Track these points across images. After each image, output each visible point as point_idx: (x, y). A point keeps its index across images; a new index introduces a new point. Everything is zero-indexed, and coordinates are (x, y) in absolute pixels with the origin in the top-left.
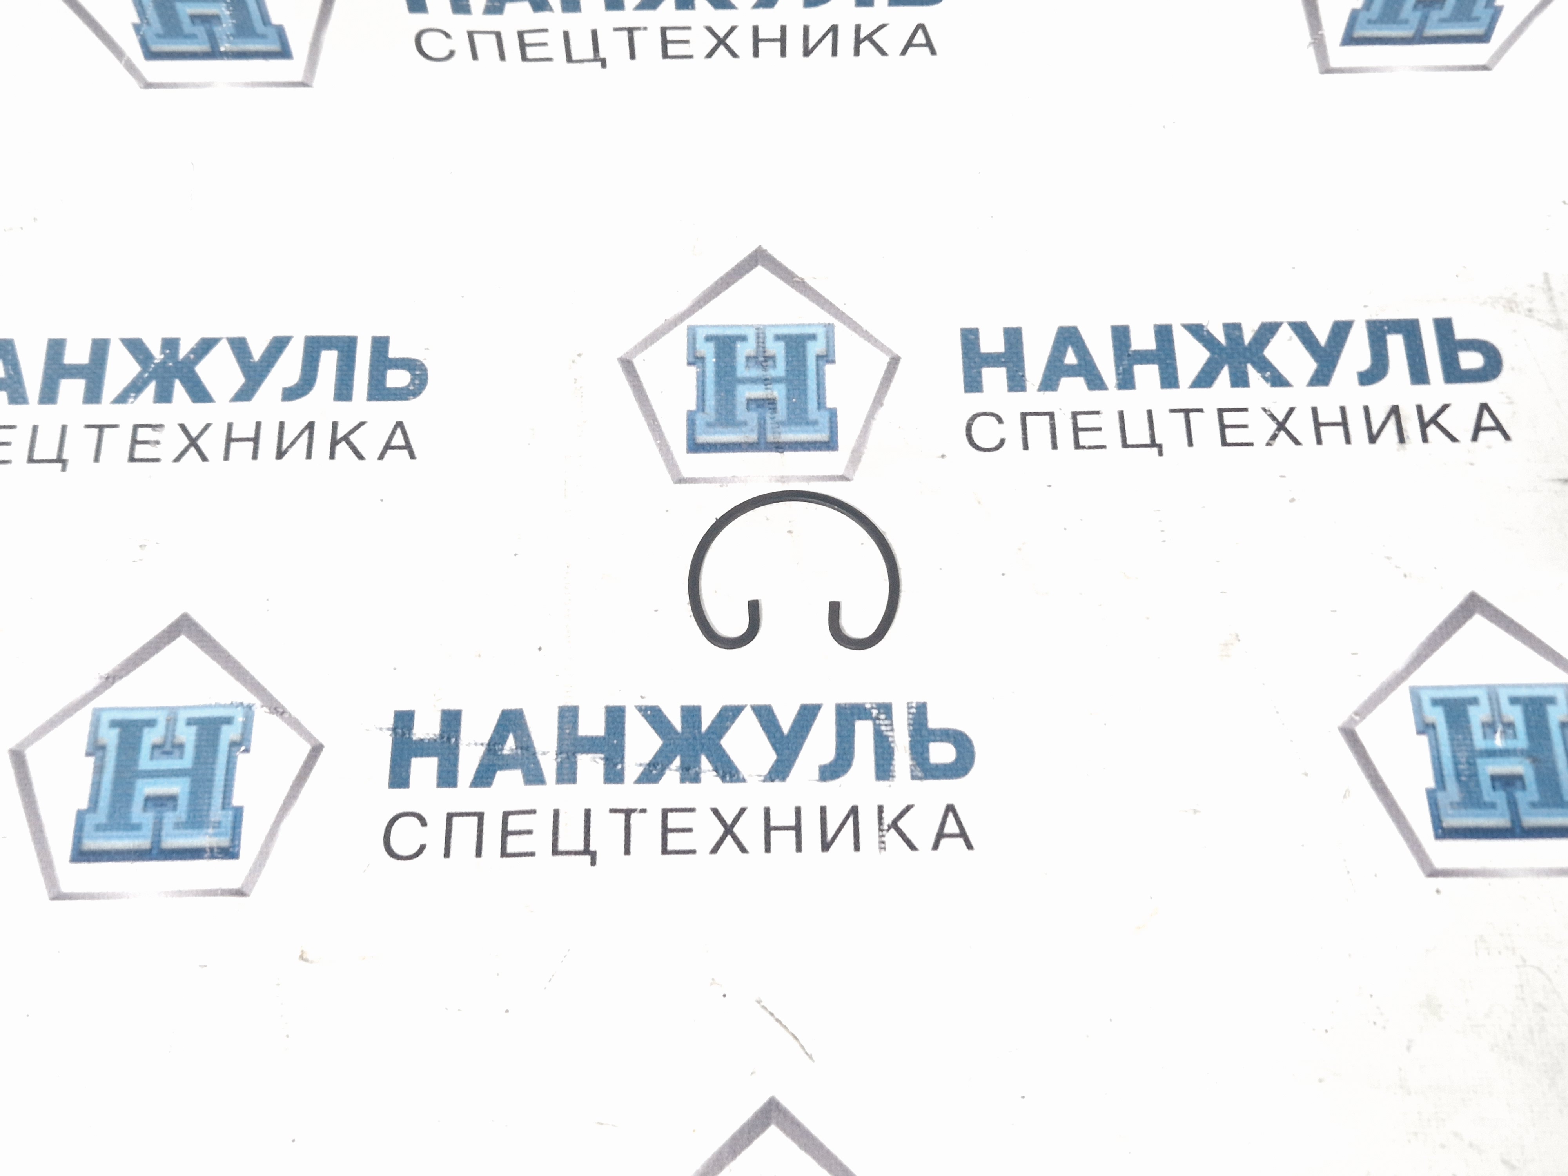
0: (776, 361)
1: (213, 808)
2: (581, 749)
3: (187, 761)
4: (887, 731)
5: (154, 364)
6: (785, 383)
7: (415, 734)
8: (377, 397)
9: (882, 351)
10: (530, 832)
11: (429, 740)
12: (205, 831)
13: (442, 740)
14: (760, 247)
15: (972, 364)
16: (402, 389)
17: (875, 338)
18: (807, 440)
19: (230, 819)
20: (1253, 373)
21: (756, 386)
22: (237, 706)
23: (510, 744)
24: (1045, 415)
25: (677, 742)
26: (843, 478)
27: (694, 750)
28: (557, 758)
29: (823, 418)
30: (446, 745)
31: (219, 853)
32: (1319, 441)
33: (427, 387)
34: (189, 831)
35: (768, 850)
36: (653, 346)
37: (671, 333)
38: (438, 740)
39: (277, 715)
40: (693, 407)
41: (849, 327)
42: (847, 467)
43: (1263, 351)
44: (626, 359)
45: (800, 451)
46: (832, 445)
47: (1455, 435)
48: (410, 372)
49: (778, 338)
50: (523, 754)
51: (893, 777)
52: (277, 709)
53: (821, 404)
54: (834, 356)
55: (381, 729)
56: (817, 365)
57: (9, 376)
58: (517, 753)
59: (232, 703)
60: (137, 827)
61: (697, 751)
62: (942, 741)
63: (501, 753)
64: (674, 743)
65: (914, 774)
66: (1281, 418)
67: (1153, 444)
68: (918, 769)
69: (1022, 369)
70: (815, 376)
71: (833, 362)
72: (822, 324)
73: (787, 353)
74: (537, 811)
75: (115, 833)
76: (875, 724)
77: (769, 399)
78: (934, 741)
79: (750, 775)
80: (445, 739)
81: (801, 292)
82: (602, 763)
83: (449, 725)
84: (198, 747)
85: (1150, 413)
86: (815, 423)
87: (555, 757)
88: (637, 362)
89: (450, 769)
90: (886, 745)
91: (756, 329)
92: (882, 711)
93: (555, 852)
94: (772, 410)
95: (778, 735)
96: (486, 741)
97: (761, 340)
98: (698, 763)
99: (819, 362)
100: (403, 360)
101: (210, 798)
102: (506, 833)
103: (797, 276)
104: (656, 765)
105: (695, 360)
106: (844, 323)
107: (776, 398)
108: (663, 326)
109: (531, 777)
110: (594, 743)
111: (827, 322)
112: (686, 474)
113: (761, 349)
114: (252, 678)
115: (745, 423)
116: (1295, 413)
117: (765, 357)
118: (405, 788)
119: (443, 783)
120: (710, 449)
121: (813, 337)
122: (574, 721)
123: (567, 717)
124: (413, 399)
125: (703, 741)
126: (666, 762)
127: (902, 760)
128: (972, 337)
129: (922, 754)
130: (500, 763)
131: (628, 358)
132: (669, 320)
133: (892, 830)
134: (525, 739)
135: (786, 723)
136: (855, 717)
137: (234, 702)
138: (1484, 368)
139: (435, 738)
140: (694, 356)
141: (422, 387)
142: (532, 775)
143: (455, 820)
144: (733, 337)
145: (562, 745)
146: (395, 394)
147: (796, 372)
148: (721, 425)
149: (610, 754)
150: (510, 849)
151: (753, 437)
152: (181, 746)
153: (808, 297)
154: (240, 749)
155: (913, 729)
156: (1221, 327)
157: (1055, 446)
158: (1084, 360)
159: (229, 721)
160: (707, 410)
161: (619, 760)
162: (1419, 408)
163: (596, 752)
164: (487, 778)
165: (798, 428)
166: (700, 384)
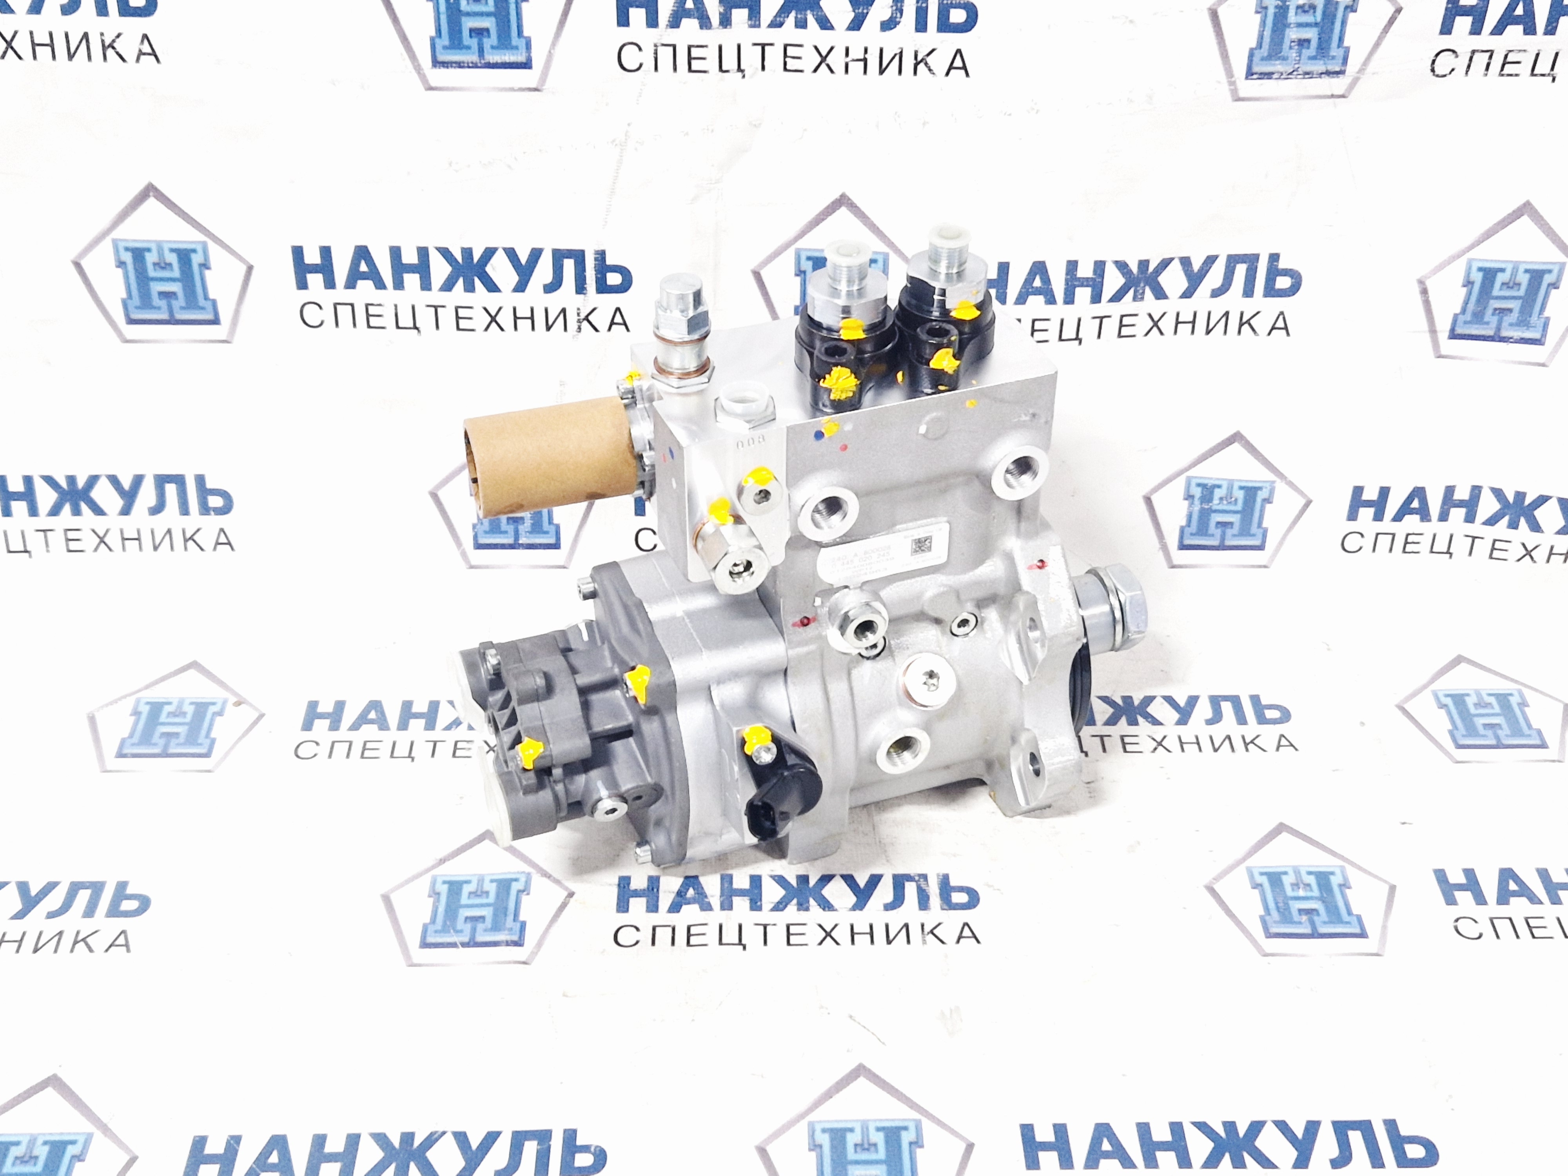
3: (492, 899)
20: (1140, 719)
32: (1183, 750)
47: (1265, 749)
55: (610, 885)
57: (378, 718)
60: (461, 931)
66: (1159, 740)
75: (446, 935)
80: (650, 888)
93: (721, 943)
96: (676, 890)
98: (808, 902)
102: (689, 935)
116: (1166, 738)
127: (935, 900)
133: (931, 935)
134: (700, 889)
138: (1280, 718)
143: (658, 929)
150: (692, 943)
155: (942, 886)
159: (516, 880)
161: (758, 900)
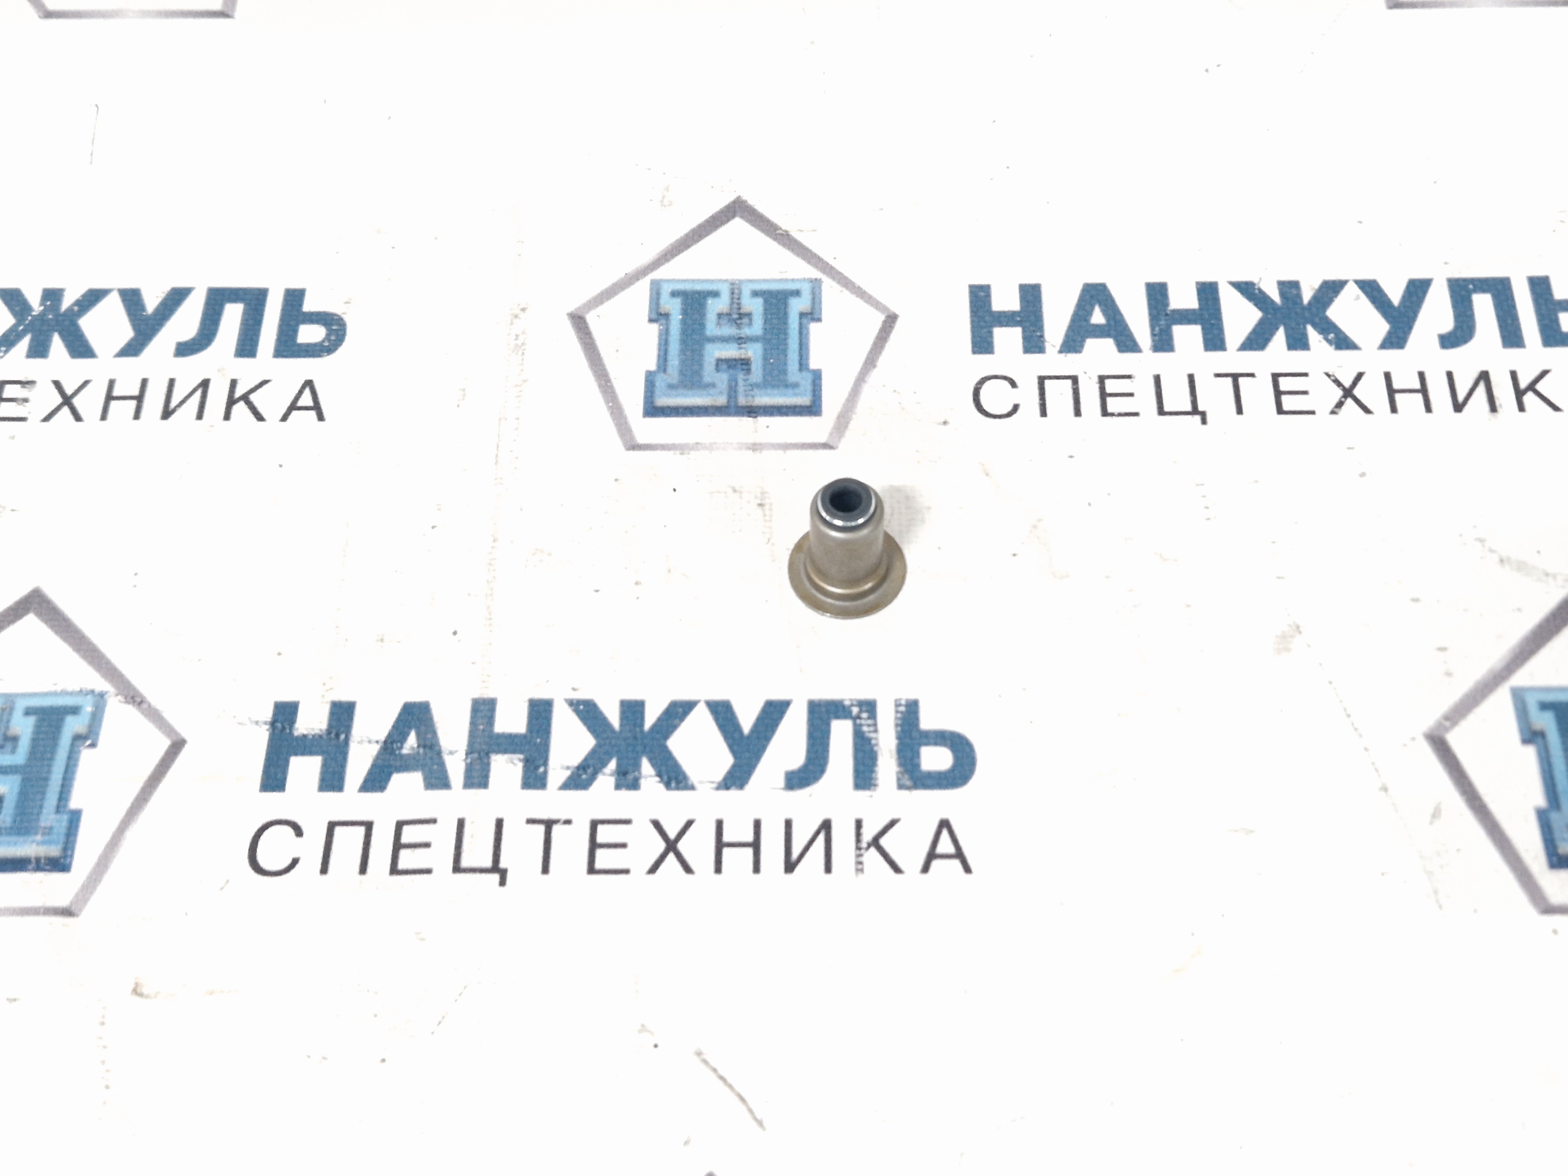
0: (752, 318)
1: (45, 811)
2: (496, 748)
4: (869, 732)
5: (31, 316)
6: (761, 342)
7: (297, 729)
8: (285, 354)
9: (877, 308)
10: (427, 845)
11: (314, 736)
12: (31, 838)
13: (329, 736)
14: (740, 196)
15: (982, 323)
16: (315, 345)
17: (869, 295)
18: (785, 405)
19: (65, 824)
21: (727, 346)
22: (87, 694)
23: (412, 740)
24: (1067, 379)
25: (613, 742)
26: (826, 446)
27: (633, 751)
28: (466, 758)
29: (805, 381)
30: (334, 742)
31: (46, 865)
33: (344, 344)
34: (13, 838)
35: (718, 869)
36: (609, 301)
37: (633, 287)
38: (325, 737)
39: (134, 705)
40: (653, 367)
41: (839, 283)
42: (831, 434)
43: (1325, 311)
44: (578, 314)
45: (777, 415)
46: (814, 409)
48: (326, 328)
49: (755, 294)
50: (425, 754)
51: (875, 785)
52: (134, 698)
53: (803, 364)
54: (821, 314)
56: (800, 324)
58: (418, 753)
59: (81, 691)
61: (638, 753)
62: (936, 744)
63: (400, 752)
64: (610, 743)
65: (902, 782)
67: (1195, 411)
68: (906, 776)
69: (1041, 328)
70: (798, 335)
71: (819, 320)
72: (808, 279)
73: (765, 310)
74: (438, 821)
76: (855, 725)
77: (742, 360)
78: (927, 744)
79: (701, 782)
81: (784, 245)
82: (520, 765)
83: (339, 720)
84: (35, 741)
85: (1191, 378)
86: (796, 385)
87: (464, 757)
88: (591, 318)
89: (336, 769)
90: (867, 748)
91: (730, 284)
92: (864, 708)
94: (745, 371)
95: (737, 735)
97: (736, 296)
99: (802, 319)
100: (318, 314)
101: (42, 799)
103: (781, 229)
104: (587, 768)
105: (658, 316)
106: (834, 278)
107: (750, 359)
108: (622, 279)
109: (433, 780)
110: (513, 741)
111: (814, 277)
112: (641, 440)
113: (735, 306)
114: (108, 662)
115: (713, 385)
117: (740, 314)
118: (280, 791)
119: (326, 786)
120: (671, 412)
121: (797, 293)
122: (490, 715)
123: (482, 711)
124: (327, 355)
125: (645, 741)
126: (600, 765)
128: (982, 294)
129: (912, 759)
130: (398, 763)
131: (580, 314)
132: (629, 273)
135: (747, 721)
136: (831, 716)
137: (83, 690)
139: (321, 733)
140: (657, 312)
141: (339, 343)
142: (436, 778)
144: (703, 292)
145: (474, 743)
146: (306, 351)
147: (775, 331)
148: (685, 387)
149: (531, 755)
151: (722, 400)
152: (15, 739)
153: (793, 251)
154: (85, 743)
156: (1276, 285)
157: (1078, 413)
158: (1114, 319)
160: (670, 370)
162: (1514, 375)
163: (514, 752)
164: (381, 781)
165: (776, 391)
166: (663, 342)
